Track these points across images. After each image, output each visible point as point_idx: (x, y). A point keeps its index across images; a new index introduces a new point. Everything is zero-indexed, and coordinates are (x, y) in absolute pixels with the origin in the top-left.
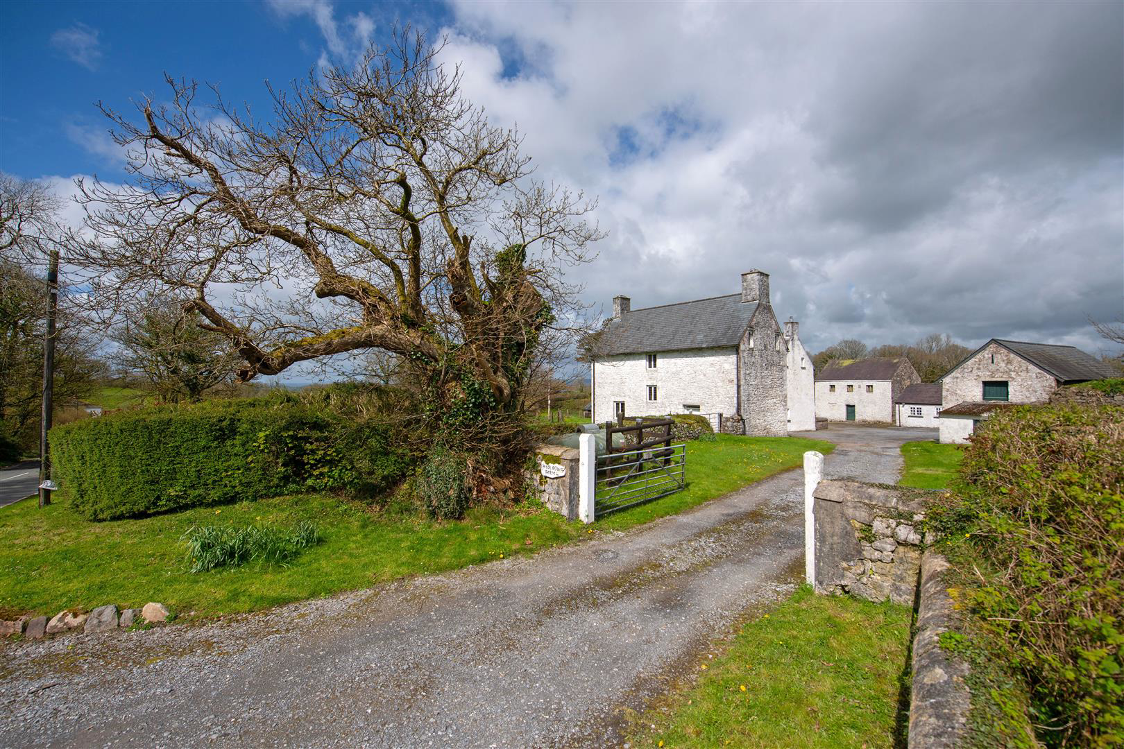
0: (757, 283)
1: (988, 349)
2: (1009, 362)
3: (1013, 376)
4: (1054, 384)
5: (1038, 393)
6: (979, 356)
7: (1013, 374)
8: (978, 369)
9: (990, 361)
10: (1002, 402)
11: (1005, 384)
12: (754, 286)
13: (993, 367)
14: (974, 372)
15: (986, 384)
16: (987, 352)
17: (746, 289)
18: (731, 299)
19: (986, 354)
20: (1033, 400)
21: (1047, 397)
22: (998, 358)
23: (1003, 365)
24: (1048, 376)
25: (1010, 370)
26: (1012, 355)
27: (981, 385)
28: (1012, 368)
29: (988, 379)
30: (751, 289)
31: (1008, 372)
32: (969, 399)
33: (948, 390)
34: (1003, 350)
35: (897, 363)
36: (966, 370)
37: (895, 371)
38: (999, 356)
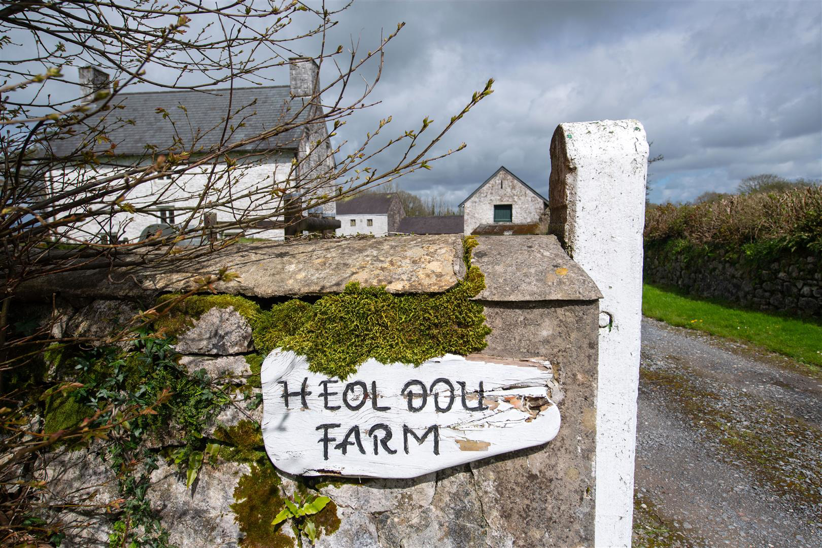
0: (310, 73)
1: (498, 175)
2: (513, 188)
3: (516, 200)
4: (542, 207)
5: (532, 214)
6: (492, 182)
7: (516, 198)
8: (491, 193)
9: (500, 186)
10: (508, 223)
11: (509, 207)
12: (306, 76)
13: (502, 192)
14: (488, 196)
15: (497, 207)
16: (498, 178)
17: (295, 79)
18: (274, 91)
19: (497, 180)
20: (529, 220)
21: (538, 217)
22: (506, 183)
23: (509, 190)
24: (539, 200)
25: (514, 195)
26: (516, 181)
27: (493, 208)
28: (515, 192)
29: (498, 203)
30: (303, 80)
31: (512, 197)
32: (484, 222)
33: (468, 214)
34: (509, 177)
35: (390, 198)
36: (482, 195)
37: (389, 206)
38: (506, 182)
